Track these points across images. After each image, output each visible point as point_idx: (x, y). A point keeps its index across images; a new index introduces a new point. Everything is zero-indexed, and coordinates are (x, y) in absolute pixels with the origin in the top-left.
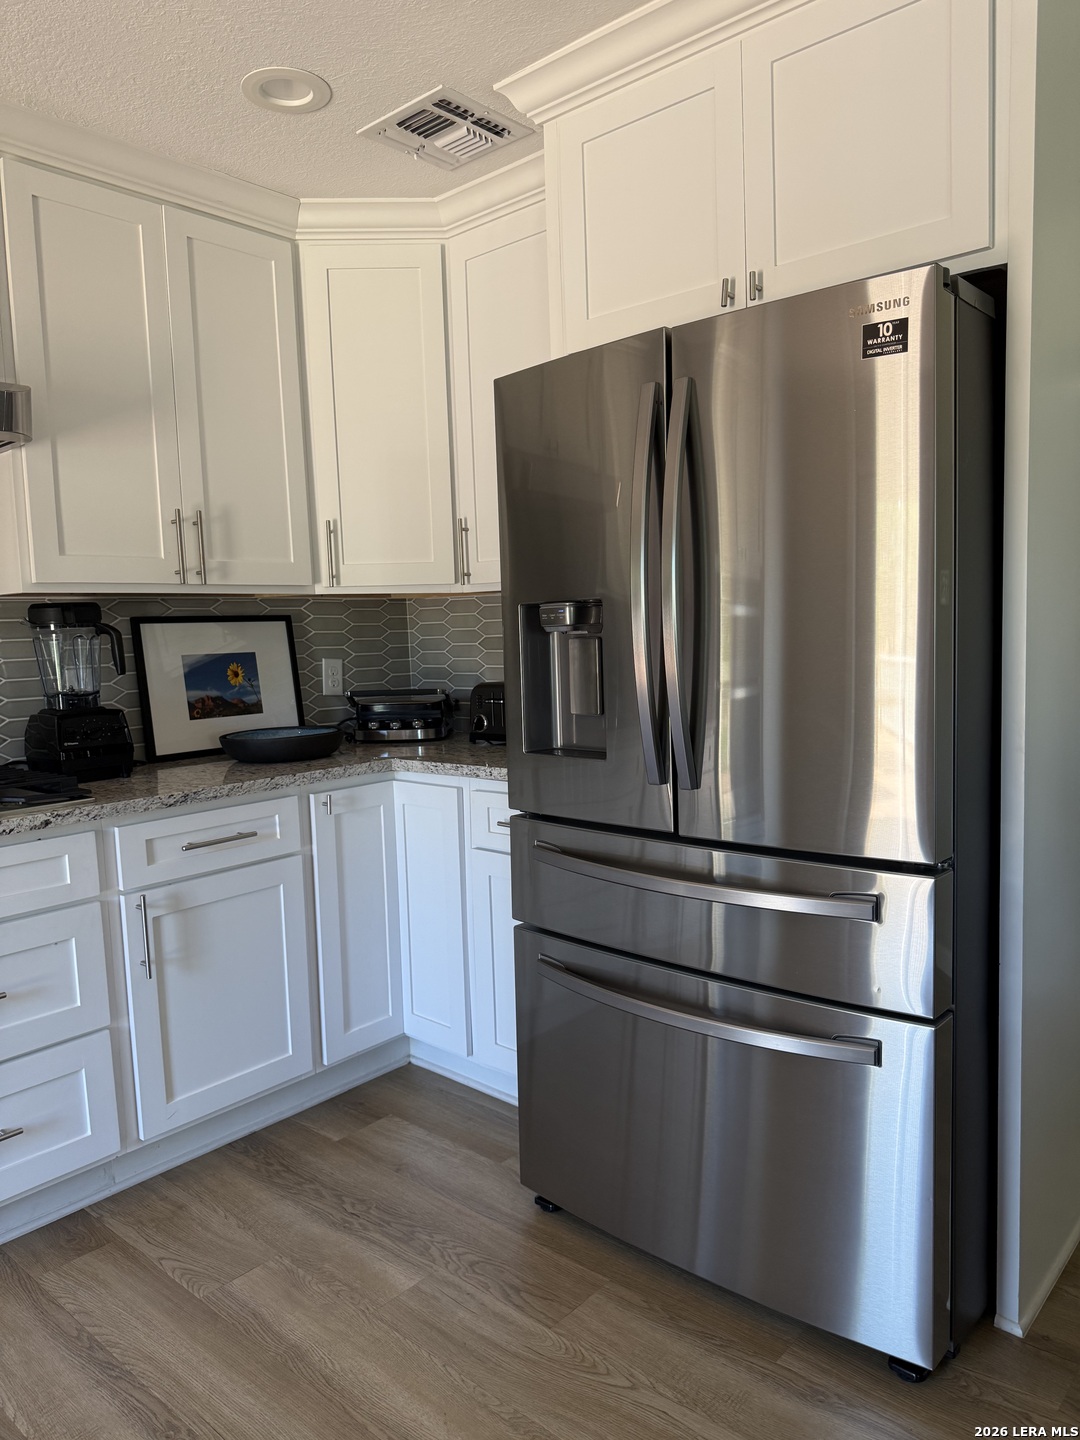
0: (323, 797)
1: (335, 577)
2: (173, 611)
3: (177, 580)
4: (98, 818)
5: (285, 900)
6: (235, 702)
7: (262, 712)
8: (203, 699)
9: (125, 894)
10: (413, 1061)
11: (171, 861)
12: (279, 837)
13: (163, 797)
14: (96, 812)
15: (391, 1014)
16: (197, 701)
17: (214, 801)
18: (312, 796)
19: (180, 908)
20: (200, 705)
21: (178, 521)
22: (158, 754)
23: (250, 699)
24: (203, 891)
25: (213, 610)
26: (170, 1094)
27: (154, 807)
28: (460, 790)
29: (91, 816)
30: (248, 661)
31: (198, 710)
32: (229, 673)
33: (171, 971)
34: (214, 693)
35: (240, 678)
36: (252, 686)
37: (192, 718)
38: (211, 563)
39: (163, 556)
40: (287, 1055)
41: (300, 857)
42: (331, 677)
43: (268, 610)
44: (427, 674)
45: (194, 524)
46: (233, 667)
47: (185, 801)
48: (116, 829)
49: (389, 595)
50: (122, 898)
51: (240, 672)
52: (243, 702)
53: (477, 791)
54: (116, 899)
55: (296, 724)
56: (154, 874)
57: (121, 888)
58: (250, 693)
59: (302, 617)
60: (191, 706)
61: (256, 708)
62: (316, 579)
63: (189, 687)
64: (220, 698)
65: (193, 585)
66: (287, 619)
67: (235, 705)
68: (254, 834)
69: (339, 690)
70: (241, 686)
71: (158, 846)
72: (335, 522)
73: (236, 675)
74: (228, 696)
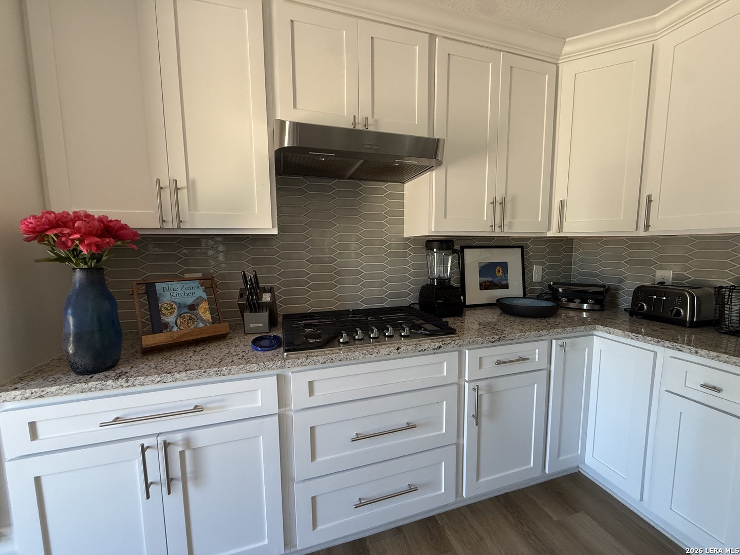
0: (560, 342)
1: (560, 228)
2: (476, 243)
3: (490, 229)
4: (461, 346)
5: (536, 391)
6: (498, 283)
7: (508, 288)
8: (485, 281)
9: (468, 382)
10: (581, 471)
11: (489, 369)
12: (537, 360)
13: (489, 338)
14: (461, 343)
15: (579, 452)
16: (483, 282)
17: (511, 342)
18: (554, 342)
19: (490, 390)
20: (484, 284)
21: (494, 203)
22: (467, 304)
23: (504, 282)
24: (501, 384)
25: (492, 243)
26: (478, 478)
27: (486, 342)
28: (655, 353)
29: (459, 345)
30: (504, 266)
31: (484, 286)
32: (496, 270)
33: (484, 421)
34: (490, 279)
35: (501, 273)
36: (505, 277)
37: (481, 289)
38: (506, 222)
39: (485, 219)
40: (529, 467)
41: (546, 371)
42: (537, 273)
43: (514, 243)
44: (583, 274)
45: (500, 204)
46: (498, 268)
47: (499, 341)
48: (467, 351)
49: (567, 237)
50: (467, 384)
51: (501, 270)
52: (501, 284)
53: (672, 357)
54: (463, 383)
55: (521, 294)
56: (482, 374)
57: (467, 379)
58: (504, 280)
59: (528, 246)
60: (481, 285)
61: (506, 286)
62: (549, 229)
63: (480, 276)
64: (492, 281)
65: (498, 233)
66: (522, 247)
67: (497, 285)
68: (528, 359)
69: (540, 280)
70: (501, 276)
71: (484, 361)
72: (564, 200)
73: (499, 271)
74: (496, 281)
